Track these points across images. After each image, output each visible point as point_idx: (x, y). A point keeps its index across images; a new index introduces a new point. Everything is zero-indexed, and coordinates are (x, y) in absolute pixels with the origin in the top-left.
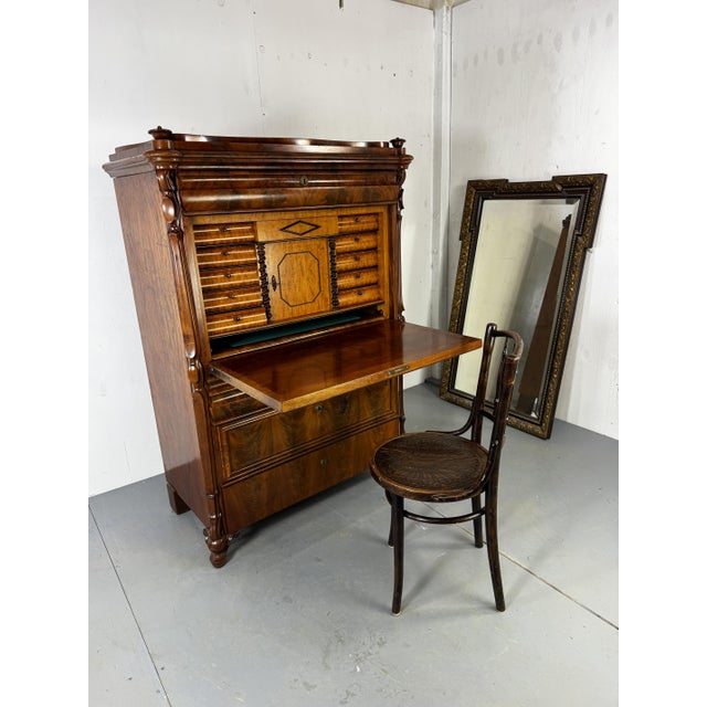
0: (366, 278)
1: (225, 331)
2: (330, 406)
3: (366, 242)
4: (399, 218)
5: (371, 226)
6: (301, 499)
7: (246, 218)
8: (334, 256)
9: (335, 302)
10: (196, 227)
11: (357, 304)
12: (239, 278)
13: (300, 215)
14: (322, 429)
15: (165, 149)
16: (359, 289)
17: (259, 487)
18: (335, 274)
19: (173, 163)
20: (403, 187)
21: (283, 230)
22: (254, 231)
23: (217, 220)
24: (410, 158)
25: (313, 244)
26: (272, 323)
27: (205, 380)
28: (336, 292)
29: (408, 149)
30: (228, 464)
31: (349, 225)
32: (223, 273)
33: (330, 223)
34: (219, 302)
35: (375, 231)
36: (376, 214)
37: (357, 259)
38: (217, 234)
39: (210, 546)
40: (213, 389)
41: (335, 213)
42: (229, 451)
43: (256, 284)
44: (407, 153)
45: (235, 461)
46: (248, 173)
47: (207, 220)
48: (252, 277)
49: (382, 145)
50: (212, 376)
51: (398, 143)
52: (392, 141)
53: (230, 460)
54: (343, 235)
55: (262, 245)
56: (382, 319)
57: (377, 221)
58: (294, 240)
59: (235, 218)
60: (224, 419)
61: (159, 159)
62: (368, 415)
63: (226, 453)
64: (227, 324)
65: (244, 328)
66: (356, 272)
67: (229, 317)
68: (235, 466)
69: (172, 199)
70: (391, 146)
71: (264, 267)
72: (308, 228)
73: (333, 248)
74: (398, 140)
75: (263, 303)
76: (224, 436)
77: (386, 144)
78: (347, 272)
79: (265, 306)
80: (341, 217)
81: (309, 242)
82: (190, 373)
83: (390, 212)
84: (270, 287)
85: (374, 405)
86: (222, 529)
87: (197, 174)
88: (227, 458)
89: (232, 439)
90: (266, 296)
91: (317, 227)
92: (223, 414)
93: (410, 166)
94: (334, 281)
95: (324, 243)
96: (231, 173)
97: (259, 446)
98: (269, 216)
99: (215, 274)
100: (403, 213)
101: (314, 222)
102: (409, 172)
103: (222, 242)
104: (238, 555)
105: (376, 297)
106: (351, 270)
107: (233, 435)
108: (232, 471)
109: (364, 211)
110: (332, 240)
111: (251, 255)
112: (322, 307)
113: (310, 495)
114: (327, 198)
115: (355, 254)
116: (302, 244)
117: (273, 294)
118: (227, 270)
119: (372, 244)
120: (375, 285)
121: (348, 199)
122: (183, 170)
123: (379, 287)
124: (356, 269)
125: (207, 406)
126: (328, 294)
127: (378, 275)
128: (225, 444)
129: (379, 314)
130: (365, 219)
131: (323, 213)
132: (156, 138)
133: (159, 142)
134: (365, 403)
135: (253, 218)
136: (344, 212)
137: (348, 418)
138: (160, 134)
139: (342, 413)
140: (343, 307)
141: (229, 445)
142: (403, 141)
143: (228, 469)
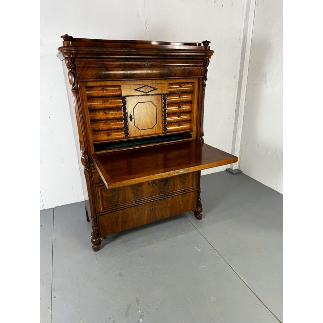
0: (184, 117)
1: (102, 140)
2: (158, 182)
3: (186, 98)
4: (204, 85)
5: (189, 89)
6: (140, 225)
7: (115, 83)
8: (166, 104)
9: (165, 129)
10: (87, 87)
11: (178, 130)
12: (112, 114)
13: (146, 82)
14: (153, 192)
15: (68, 46)
16: (179, 123)
17: (117, 217)
18: (166, 114)
19: (72, 54)
20: (208, 68)
21: (136, 90)
22: (120, 90)
23: (99, 84)
24: (212, 52)
25: (154, 98)
26: (129, 138)
27: (90, 164)
28: (166, 124)
29: (212, 47)
30: (101, 205)
31: (175, 88)
32: (103, 112)
33: (164, 87)
34: (100, 126)
35: (191, 92)
36: (193, 83)
37: (179, 107)
38: (100, 91)
39: (92, 241)
41: (166, 82)
42: (102, 199)
43: (121, 118)
44: (211, 49)
45: (105, 204)
46: (114, 60)
47: (94, 84)
49: (197, 45)
51: (206, 43)
52: (203, 42)
53: (103, 203)
54: (171, 94)
55: (124, 98)
56: (191, 139)
57: (193, 86)
58: (143, 95)
59: (109, 83)
60: (99, 183)
61: (65, 52)
62: (180, 188)
64: (103, 136)
66: (178, 113)
67: (104, 133)
68: (105, 206)
69: (73, 73)
70: (202, 45)
71: (125, 109)
72: (151, 89)
73: (165, 101)
74: (206, 42)
75: (124, 127)
76: (100, 192)
77: (200, 44)
78: (173, 113)
79: (126, 129)
80: (170, 84)
81: (151, 97)
82: (82, 160)
83: (199, 82)
84: (129, 119)
85: (183, 183)
86: (98, 234)
88: (101, 202)
89: (104, 194)
90: (126, 124)
91: (156, 89)
92: (99, 181)
93: (212, 57)
94: (165, 118)
95: (160, 98)
97: (118, 198)
98: (128, 82)
99: (99, 112)
100: (207, 82)
101: (154, 86)
102: (212, 60)
103: (102, 96)
104: (106, 246)
105: (189, 127)
106: (175, 113)
107: (105, 191)
108: (104, 208)
109: (184, 81)
110: (164, 96)
111: (119, 103)
112: (157, 131)
113: (145, 224)
115: (179, 104)
116: (147, 98)
117: (130, 123)
118: (106, 110)
119: (189, 99)
120: (189, 121)
121: (172, 74)
122: (78, 57)
123: (191, 122)
125: (91, 177)
126: (161, 125)
127: (191, 116)
128: (100, 195)
129: (190, 136)
130: (185, 85)
131: (159, 82)
132: (65, 40)
133: (65, 42)
134: (178, 182)
135: (119, 83)
136: (172, 81)
137: (168, 188)
138: (67, 38)
139: (164, 186)
140: (169, 132)
141: (102, 196)
142: (209, 42)
143: (102, 207)
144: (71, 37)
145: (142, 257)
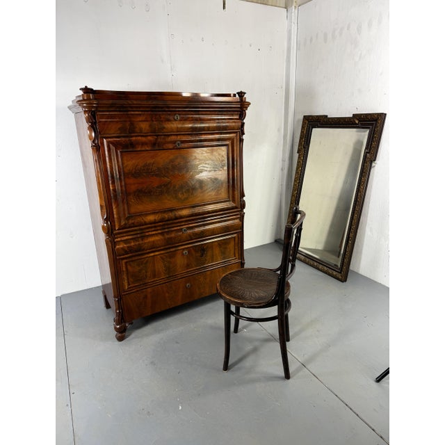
2: (193, 252)
4: (242, 140)
6: (173, 306)
14: (188, 264)
15: (89, 99)
17: (146, 297)
19: (94, 107)
20: (244, 121)
24: (249, 104)
27: (112, 232)
29: (248, 98)
30: (126, 281)
39: (115, 328)
42: (127, 274)
44: (247, 100)
45: (131, 280)
49: (232, 95)
51: (241, 94)
52: (238, 93)
53: (128, 279)
60: (124, 255)
61: (84, 105)
62: (220, 259)
63: (125, 275)
68: (130, 283)
70: (237, 95)
74: (241, 92)
76: (124, 265)
77: (234, 95)
82: (103, 227)
85: (223, 253)
86: (122, 318)
88: (126, 278)
89: (129, 267)
92: (123, 252)
97: (146, 272)
102: (249, 112)
104: (133, 335)
107: (130, 265)
108: (129, 285)
113: (179, 304)
125: (113, 248)
128: (124, 269)
132: (84, 93)
133: (85, 95)
134: (217, 251)
137: (206, 260)
138: (87, 90)
139: (202, 256)
141: (127, 270)
142: (245, 93)
143: (126, 284)
144: (92, 90)
145: (177, 343)
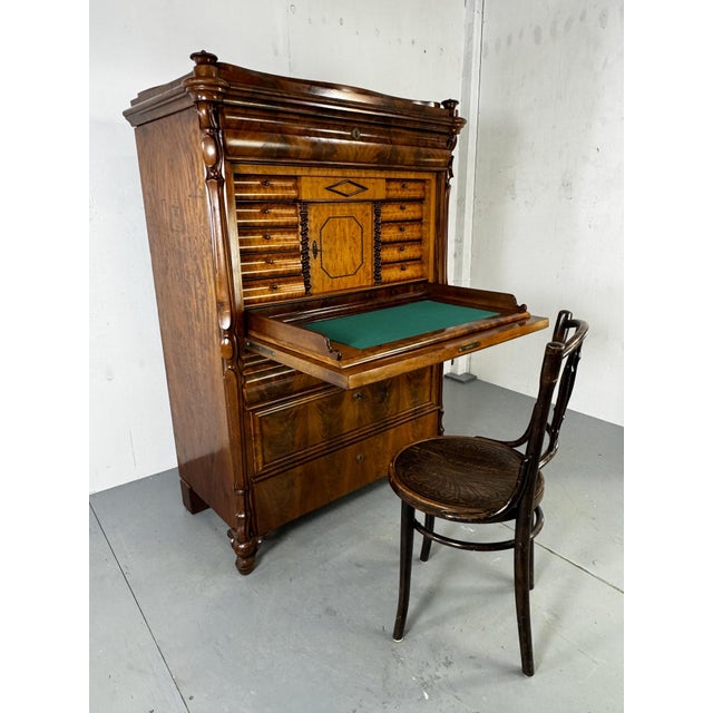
0: (409, 252)
1: (260, 301)
2: (368, 393)
3: (411, 212)
4: (448, 187)
5: (418, 194)
6: (334, 497)
7: (291, 171)
8: (379, 224)
9: (377, 277)
11: (400, 281)
12: (278, 241)
13: (348, 173)
14: (360, 419)
16: (403, 263)
17: (292, 484)
18: (379, 244)
19: (218, 93)
21: (329, 189)
22: (296, 187)
24: (463, 122)
25: (357, 208)
26: (311, 295)
27: (239, 357)
28: (379, 265)
29: (461, 111)
30: (260, 456)
31: (395, 191)
32: (261, 233)
33: (377, 187)
34: (255, 267)
35: (420, 201)
36: (423, 181)
37: (401, 230)
38: (258, 187)
39: (237, 550)
40: (247, 367)
41: (383, 175)
42: (262, 441)
43: (296, 249)
44: (460, 116)
45: (268, 452)
46: (297, 118)
47: (250, 170)
48: (291, 240)
49: (432, 105)
50: (247, 352)
51: (450, 104)
52: (445, 103)
53: (263, 451)
54: (388, 201)
55: (306, 204)
57: (424, 189)
58: (338, 202)
59: (279, 170)
60: (258, 403)
61: (202, 87)
62: (407, 407)
63: (258, 442)
64: (263, 292)
65: (280, 298)
66: (400, 244)
67: (265, 285)
68: (267, 459)
69: (214, 139)
70: (442, 107)
71: (305, 230)
72: (355, 189)
73: (378, 215)
74: (450, 101)
75: (302, 271)
76: (257, 423)
77: (437, 105)
78: (391, 243)
79: (304, 275)
80: (388, 181)
81: (353, 206)
82: (223, 347)
83: (438, 180)
84: (311, 254)
85: (414, 395)
86: (251, 529)
87: (243, 112)
88: (259, 449)
89: (265, 428)
90: (305, 264)
91: (365, 189)
92: (258, 396)
94: (377, 251)
95: (369, 208)
96: (280, 116)
97: (293, 436)
98: (315, 172)
99: (253, 234)
101: (361, 182)
103: (262, 199)
104: (266, 560)
105: (420, 274)
106: (395, 242)
107: (267, 422)
108: (264, 463)
109: (412, 176)
110: (378, 204)
111: (292, 215)
112: (363, 281)
113: (345, 494)
114: (378, 155)
115: (400, 223)
116: (346, 207)
117: (314, 263)
118: (267, 230)
119: (417, 215)
120: (418, 260)
121: (399, 159)
122: (228, 105)
123: (422, 263)
124: (400, 242)
125: (241, 387)
126: (369, 267)
127: (421, 250)
128: (258, 432)
130: (411, 186)
131: (371, 174)
132: (199, 64)
134: (405, 392)
135: (299, 172)
136: (393, 175)
137: (387, 408)
139: (381, 402)
140: (385, 283)
141: (262, 434)
142: (456, 102)
143: (260, 461)
